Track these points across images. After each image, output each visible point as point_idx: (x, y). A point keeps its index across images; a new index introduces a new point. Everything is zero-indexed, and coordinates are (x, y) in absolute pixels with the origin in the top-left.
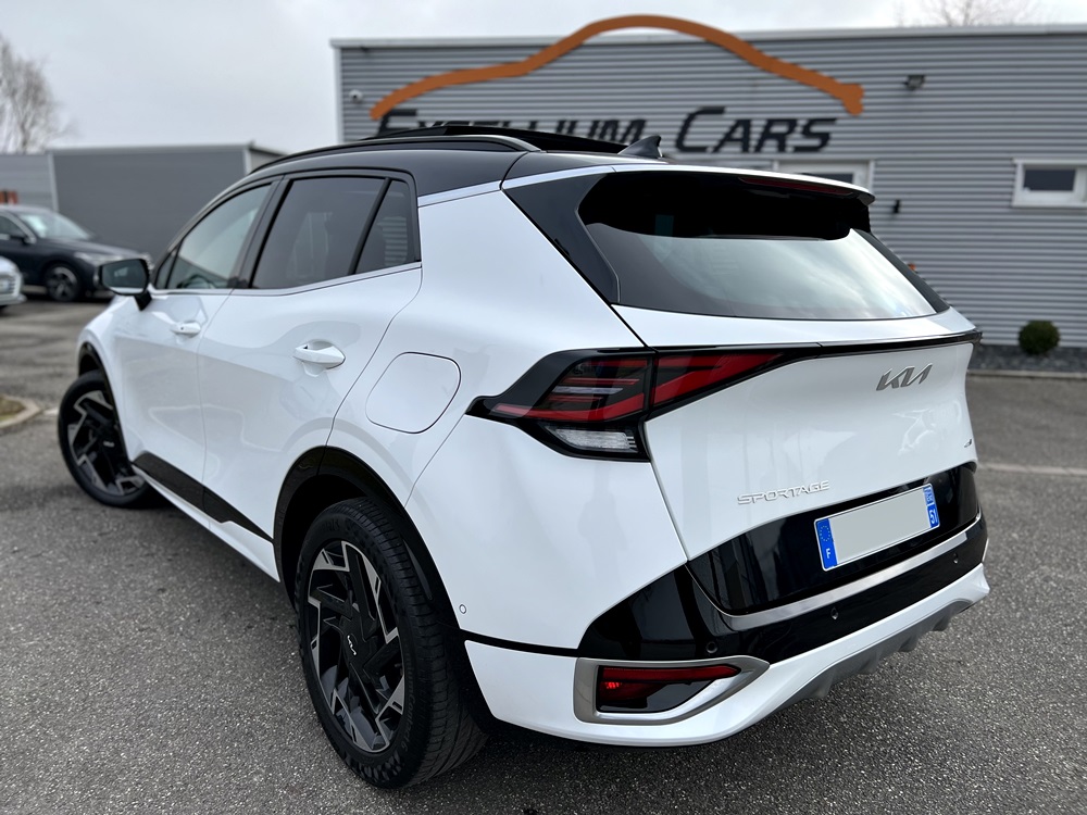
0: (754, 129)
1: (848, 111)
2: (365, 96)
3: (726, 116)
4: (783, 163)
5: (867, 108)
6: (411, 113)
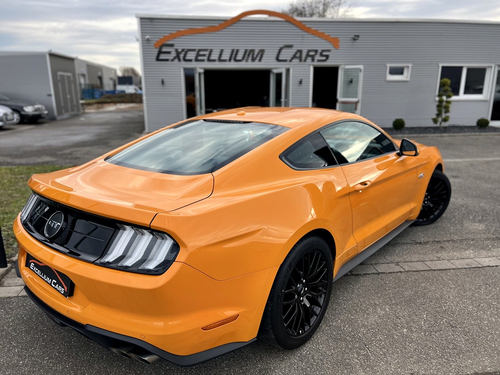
0: (303, 53)
1: (334, 47)
2: (151, 38)
3: (294, 48)
4: (313, 65)
5: (341, 46)
6: (172, 45)
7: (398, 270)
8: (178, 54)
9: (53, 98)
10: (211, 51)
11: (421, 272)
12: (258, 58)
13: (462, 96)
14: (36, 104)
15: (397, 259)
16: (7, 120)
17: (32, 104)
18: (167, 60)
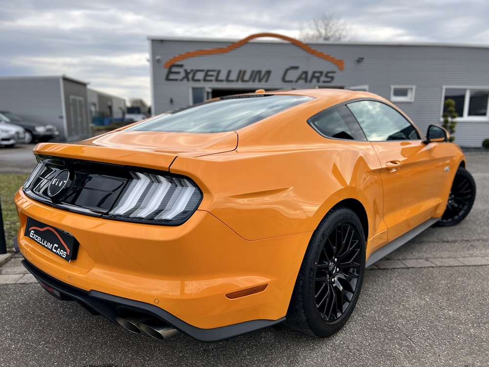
0: (309, 75)
1: (339, 69)
2: (161, 59)
3: (299, 70)
6: (181, 66)
7: (429, 265)
8: (187, 73)
9: (65, 121)
10: (219, 72)
11: (455, 268)
12: (265, 79)
13: (466, 118)
14: (47, 125)
15: (426, 255)
16: (19, 138)
17: (44, 125)
18: (176, 80)
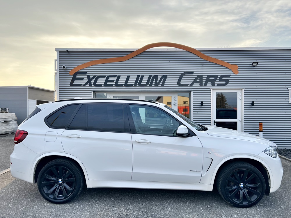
0: (203, 79)
2: (67, 67)
3: (194, 74)
4: (213, 89)
5: (239, 72)
6: (85, 73)
8: (90, 80)
10: (119, 77)
12: (161, 83)
18: (80, 85)
